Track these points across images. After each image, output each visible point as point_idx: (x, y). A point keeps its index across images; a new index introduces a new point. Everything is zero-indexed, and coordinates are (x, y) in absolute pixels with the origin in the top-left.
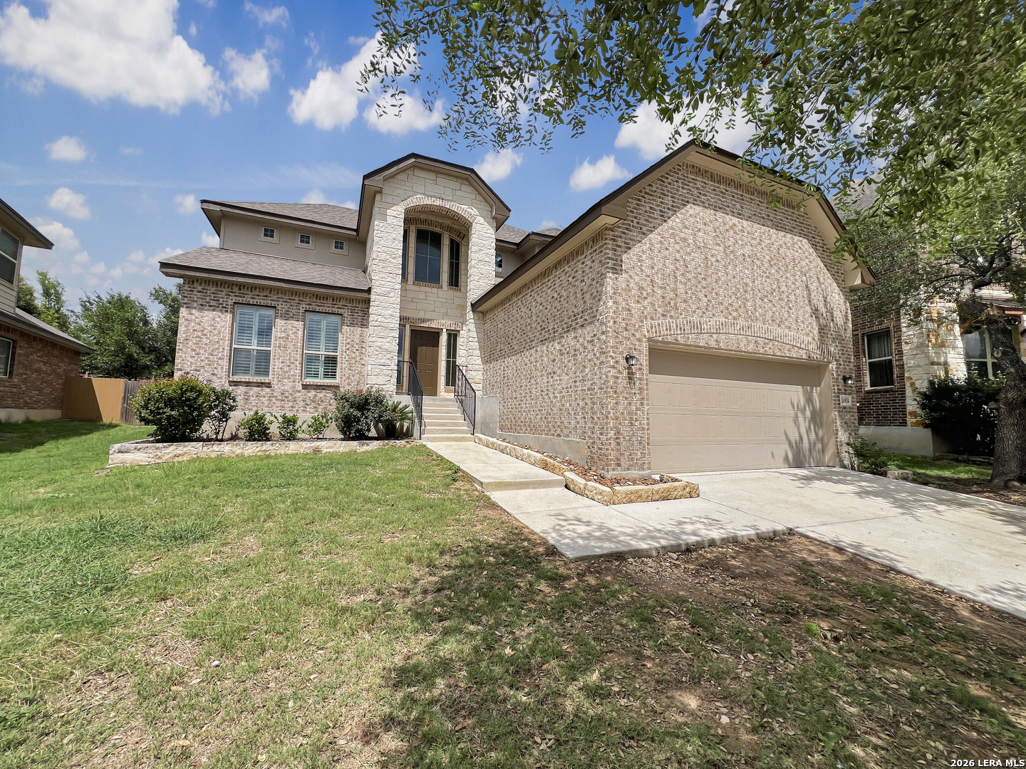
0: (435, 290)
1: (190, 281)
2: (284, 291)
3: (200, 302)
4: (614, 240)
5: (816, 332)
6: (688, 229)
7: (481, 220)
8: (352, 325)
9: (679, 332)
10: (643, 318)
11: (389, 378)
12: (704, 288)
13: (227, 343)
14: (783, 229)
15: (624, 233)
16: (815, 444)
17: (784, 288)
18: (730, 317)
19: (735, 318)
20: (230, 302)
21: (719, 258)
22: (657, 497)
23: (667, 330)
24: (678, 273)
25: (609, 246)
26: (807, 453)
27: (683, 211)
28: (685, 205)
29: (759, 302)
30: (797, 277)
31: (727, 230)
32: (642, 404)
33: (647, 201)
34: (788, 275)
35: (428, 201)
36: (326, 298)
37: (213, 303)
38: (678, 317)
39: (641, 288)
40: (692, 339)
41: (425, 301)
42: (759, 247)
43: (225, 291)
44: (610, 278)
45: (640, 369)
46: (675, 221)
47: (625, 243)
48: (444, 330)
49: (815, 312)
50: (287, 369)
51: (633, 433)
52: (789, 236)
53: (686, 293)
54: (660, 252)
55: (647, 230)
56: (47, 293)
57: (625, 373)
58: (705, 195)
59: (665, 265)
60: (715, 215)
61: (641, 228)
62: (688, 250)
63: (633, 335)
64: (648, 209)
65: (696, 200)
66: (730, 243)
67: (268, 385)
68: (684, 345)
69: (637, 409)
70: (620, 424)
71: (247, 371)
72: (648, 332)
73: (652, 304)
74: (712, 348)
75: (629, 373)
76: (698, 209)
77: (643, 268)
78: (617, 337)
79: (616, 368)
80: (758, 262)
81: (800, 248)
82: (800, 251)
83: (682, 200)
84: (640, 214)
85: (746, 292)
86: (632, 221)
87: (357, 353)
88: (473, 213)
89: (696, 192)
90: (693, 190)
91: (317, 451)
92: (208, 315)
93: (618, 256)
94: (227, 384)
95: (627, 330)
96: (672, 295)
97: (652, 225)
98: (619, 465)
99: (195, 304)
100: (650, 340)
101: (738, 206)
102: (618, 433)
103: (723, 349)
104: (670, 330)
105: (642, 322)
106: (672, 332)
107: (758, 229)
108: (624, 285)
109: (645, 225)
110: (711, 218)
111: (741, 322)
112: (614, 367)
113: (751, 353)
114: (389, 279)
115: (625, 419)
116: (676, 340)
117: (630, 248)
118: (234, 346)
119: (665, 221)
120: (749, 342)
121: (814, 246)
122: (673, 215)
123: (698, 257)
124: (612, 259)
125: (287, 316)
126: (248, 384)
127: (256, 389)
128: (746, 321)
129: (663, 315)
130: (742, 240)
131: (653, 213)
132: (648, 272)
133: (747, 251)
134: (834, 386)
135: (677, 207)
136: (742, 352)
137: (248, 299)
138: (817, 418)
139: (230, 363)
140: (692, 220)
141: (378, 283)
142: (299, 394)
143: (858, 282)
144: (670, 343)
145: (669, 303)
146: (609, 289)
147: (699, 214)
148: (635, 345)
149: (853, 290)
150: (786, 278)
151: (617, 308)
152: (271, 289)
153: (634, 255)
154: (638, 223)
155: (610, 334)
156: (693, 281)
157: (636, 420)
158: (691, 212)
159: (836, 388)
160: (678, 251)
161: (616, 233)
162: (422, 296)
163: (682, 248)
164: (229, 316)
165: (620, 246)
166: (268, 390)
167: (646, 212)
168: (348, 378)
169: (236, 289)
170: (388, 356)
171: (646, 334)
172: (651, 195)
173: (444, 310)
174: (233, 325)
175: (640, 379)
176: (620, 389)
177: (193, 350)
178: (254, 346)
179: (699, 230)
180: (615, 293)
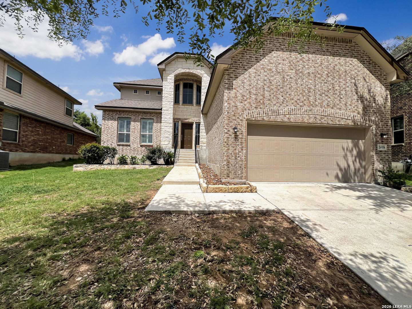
0: (190, 107)
1: (105, 111)
2: (134, 112)
3: (108, 118)
4: (229, 75)
5: (360, 110)
6: (273, 64)
7: (206, 75)
8: (157, 122)
9: (265, 115)
10: (244, 110)
11: (169, 142)
12: (282, 92)
13: (116, 131)
14: (339, 55)
15: (234, 71)
16: (359, 169)
17: (337, 88)
18: (298, 106)
19: (301, 106)
20: (117, 117)
21: (292, 76)
22: (231, 191)
23: (257, 114)
24: (265, 87)
25: (226, 78)
26: (352, 175)
27: (270, 55)
28: (270, 52)
29: (318, 96)
30: (347, 81)
31: (298, 61)
32: (242, 150)
33: (248, 53)
34: (341, 80)
35: (183, 71)
36: (147, 113)
37: (111, 118)
38: (265, 108)
39: (243, 96)
40: (272, 118)
41: (186, 112)
42: (320, 68)
43: (115, 113)
44: (226, 93)
45: (241, 134)
46: (265, 61)
47: (235, 75)
48: (194, 123)
49: (361, 98)
50: (135, 140)
51: (237, 163)
52: (343, 58)
53: (270, 96)
54: (255, 77)
55: (248, 68)
56: (93, 120)
57: (233, 136)
58: (284, 45)
59: (258, 83)
60: (290, 54)
61: (244, 67)
62: (272, 74)
63: (238, 118)
64: (248, 57)
65: (278, 49)
66: (300, 68)
67: (129, 146)
68: (268, 121)
69: (239, 152)
70: (230, 158)
71: (123, 141)
72: (246, 116)
73: (250, 103)
74: (286, 122)
75: (235, 136)
76: (279, 53)
77: (245, 86)
78: (229, 119)
79: (228, 133)
80: (319, 76)
81: (351, 64)
82: (350, 66)
83: (269, 50)
84: (244, 60)
85: (309, 92)
86: (239, 65)
87: (159, 133)
88: (202, 73)
89: (278, 45)
90: (276, 44)
91: (134, 168)
92: (111, 122)
93: (231, 82)
94: (117, 146)
95: (234, 116)
96: (261, 97)
97: (251, 65)
98: (228, 177)
99: (106, 119)
100: (247, 120)
101: (306, 47)
102: (229, 162)
103: (293, 122)
104: (259, 114)
105: (243, 111)
106: (261, 115)
107: (319, 58)
108: (234, 95)
109: (247, 66)
110: (288, 56)
111: (305, 108)
112: (227, 133)
113: (312, 123)
114: (169, 104)
115: (233, 156)
116: (263, 119)
117: (237, 78)
118: (118, 132)
119: (258, 62)
120: (310, 118)
121: (362, 62)
122: (263, 58)
123: (278, 78)
124: (227, 84)
125: (135, 121)
126: (123, 145)
127: (125, 147)
128: (309, 107)
129: (256, 108)
130: (308, 65)
131: (252, 59)
132: (248, 88)
133: (311, 70)
134: (373, 139)
135: (266, 54)
136: (305, 123)
137: (122, 116)
138: (361, 156)
139: (117, 138)
140: (275, 59)
141: (164, 106)
142: (139, 149)
143: (395, 78)
144: (259, 121)
145: (260, 102)
146: (225, 98)
147: (279, 55)
148: (239, 123)
149: (392, 84)
150: (339, 82)
151: (230, 106)
152: (129, 112)
153: (240, 80)
154: (242, 65)
155: (225, 118)
156: (275, 90)
157: (239, 157)
158: (275, 55)
159: (375, 140)
160: (266, 76)
161: (230, 71)
162: (185, 109)
163: (268, 74)
164: (116, 122)
165: (232, 77)
166: (129, 147)
167: (247, 59)
168: (156, 142)
169: (118, 113)
170: (169, 134)
171: (246, 117)
172: (250, 50)
173: (194, 115)
174: (118, 125)
175: (241, 138)
176: (230, 143)
177: (106, 134)
178: (125, 132)
179: (280, 64)
180: (228, 99)
